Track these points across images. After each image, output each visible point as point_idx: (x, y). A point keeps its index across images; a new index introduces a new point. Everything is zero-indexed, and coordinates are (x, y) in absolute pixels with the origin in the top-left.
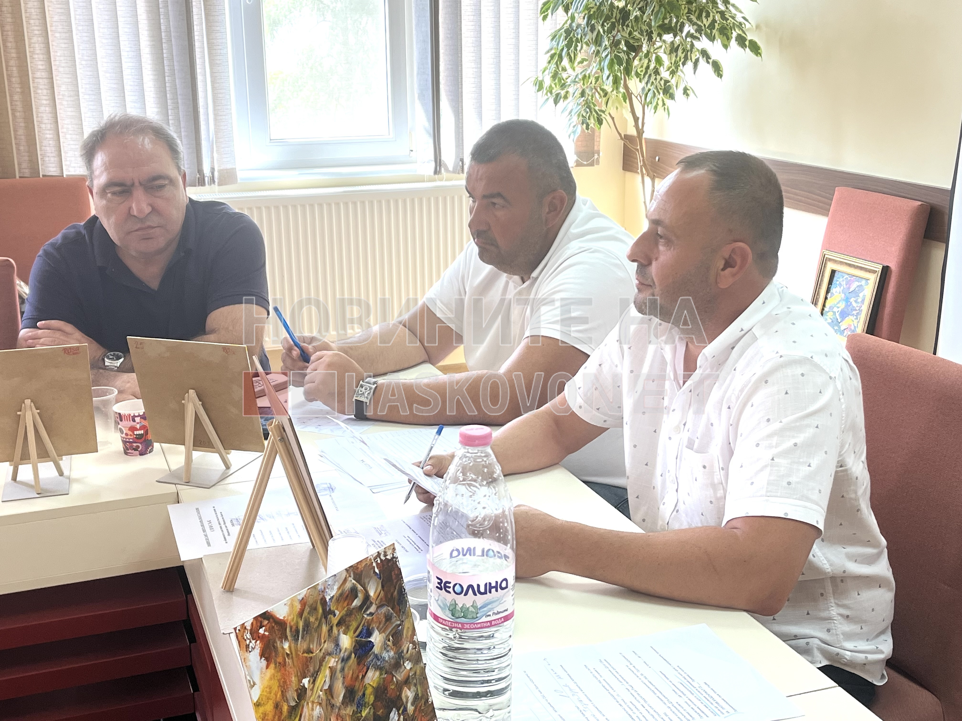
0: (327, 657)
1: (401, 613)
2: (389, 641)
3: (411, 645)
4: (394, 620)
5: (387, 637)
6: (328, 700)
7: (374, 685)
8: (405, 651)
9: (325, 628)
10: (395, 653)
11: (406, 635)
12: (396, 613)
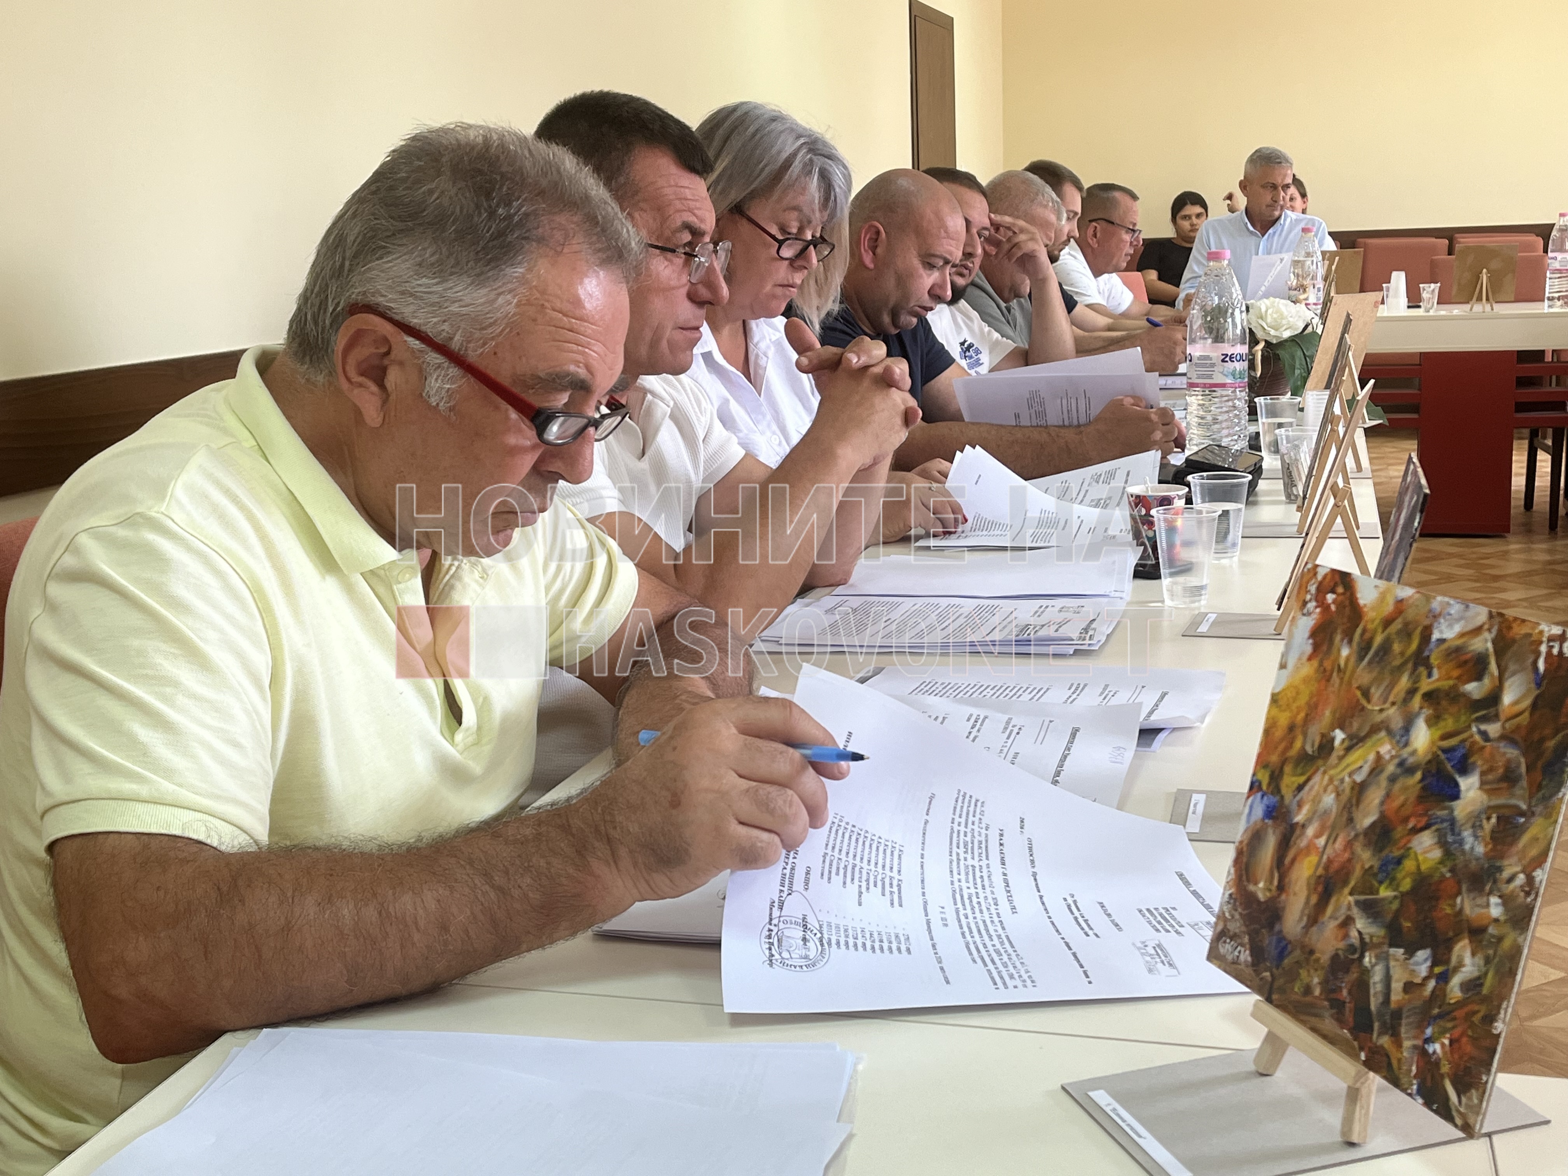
0: (1383, 734)
1: (1540, 795)
2: (1489, 819)
3: (1522, 876)
4: (1518, 791)
5: (1489, 808)
6: (1350, 800)
7: (1423, 867)
8: (1506, 874)
9: (1404, 682)
10: (1486, 854)
11: (1525, 847)
12: (1530, 784)
